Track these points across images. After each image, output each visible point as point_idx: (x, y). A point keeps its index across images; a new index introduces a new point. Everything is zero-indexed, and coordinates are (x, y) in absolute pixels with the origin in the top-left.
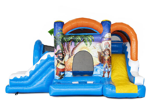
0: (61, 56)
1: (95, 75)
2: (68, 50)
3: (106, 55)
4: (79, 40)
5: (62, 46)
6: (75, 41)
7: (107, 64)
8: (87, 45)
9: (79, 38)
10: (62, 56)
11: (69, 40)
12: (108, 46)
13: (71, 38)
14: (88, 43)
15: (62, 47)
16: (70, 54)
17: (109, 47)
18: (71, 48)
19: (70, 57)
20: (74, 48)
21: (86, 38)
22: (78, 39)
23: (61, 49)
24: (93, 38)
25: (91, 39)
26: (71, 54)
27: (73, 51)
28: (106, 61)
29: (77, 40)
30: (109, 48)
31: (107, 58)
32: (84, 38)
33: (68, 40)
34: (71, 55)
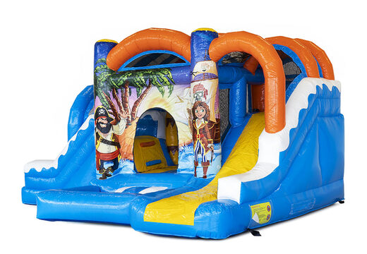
0: (103, 123)
1: (182, 170)
2: (125, 107)
4: (142, 81)
5: (106, 98)
7: (200, 142)
8: (162, 92)
9: (141, 78)
10: (106, 122)
11: (122, 82)
12: (200, 94)
13: (125, 78)
14: (166, 89)
15: (105, 100)
16: (128, 117)
17: (205, 96)
18: (131, 102)
19: (128, 124)
20: (136, 103)
21: (155, 77)
22: (138, 79)
23: (103, 105)
24: (170, 76)
25: (166, 80)
26: (130, 116)
27: (134, 109)
28: (198, 133)
29: (137, 84)
30: (203, 100)
31: (200, 125)
32: (151, 77)
33: (119, 84)
34: (130, 119)
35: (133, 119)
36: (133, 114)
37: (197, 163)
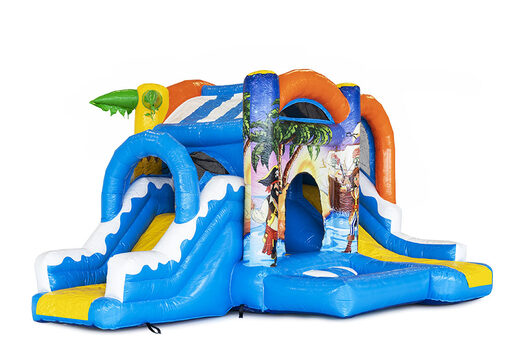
3: (355, 186)
8: (311, 154)
16: (280, 183)
20: (287, 165)
24: (331, 133)
25: (327, 139)
33: (285, 138)
37: (352, 237)
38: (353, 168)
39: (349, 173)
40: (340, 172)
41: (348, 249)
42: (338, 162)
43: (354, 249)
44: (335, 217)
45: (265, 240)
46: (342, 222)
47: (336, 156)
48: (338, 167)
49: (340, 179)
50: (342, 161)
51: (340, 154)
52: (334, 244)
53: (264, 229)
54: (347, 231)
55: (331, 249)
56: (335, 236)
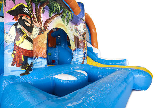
3: (85, 39)
4: (58, 9)
6: (52, 8)
8: (64, 22)
9: (58, 6)
16: (41, 27)
18: (44, 18)
19: (41, 32)
21: (66, 11)
25: (70, 16)
27: (46, 23)
29: (55, 8)
31: (86, 42)
34: (43, 29)
35: (45, 30)
36: (45, 27)
37: (84, 58)
38: (83, 32)
39: (82, 34)
40: (79, 33)
41: (83, 62)
42: (78, 30)
43: (85, 62)
44: (77, 51)
45: (13, 56)
46: (80, 52)
47: (76, 28)
48: (77, 32)
49: (78, 36)
50: (79, 29)
51: (78, 27)
52: (77, 61)
53: (13, 48)
54: (83, 56)
55: (76, 63)
56: (78, 58)
